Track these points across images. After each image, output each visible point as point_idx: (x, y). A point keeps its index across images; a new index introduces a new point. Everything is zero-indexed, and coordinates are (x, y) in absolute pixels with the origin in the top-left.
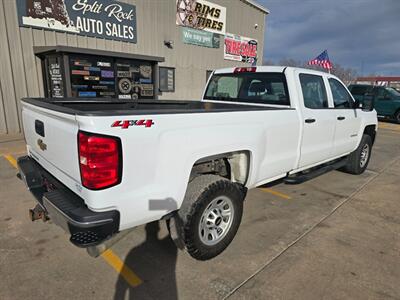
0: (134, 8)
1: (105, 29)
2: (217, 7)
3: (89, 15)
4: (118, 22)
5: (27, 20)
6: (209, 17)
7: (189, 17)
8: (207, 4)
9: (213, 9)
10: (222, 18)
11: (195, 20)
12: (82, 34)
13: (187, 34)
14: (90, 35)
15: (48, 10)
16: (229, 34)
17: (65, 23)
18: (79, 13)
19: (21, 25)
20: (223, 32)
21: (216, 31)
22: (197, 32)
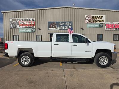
0: (72, 22)
1: (64, 28)
3: (61, 26)
4: (67, 26)
5: (49, 29)
6: (98, 19)
7: (90, 21)
8: (97, 16)
9: (100, 17)
11: (92, 21)
12: (59, 30)
13: (89, 25)
14: (61, 30)
15: (53, 26)
16: (107, 23)
17: (56, 28)
18: (59, 26)
19: (48, 30)
21: (101, 23)
22: (93, 24)
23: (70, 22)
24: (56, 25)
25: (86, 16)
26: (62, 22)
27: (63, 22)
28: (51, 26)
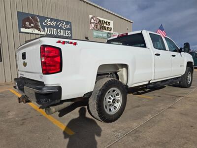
1: (57, 32)
2: (108, 21)
3: (50, 26)
4: (63, 29)
5: (23, 30)
6: (105, 25)
7: (96, 26)
8: (104, 20)
10: (111, 26)
11: (99, 27)
13: (95, 33)
15: (32, 25)
17: (40, 31)
18: (46, 26)
19: (20, 32)
20: (112, 32)
21: (109, 32)
22: (100, 32)
23: (67, 23)
24: (39, 24)
25: (91, 16)
26: (52, 20)
27: (55, 20)
28: (27, 23)
